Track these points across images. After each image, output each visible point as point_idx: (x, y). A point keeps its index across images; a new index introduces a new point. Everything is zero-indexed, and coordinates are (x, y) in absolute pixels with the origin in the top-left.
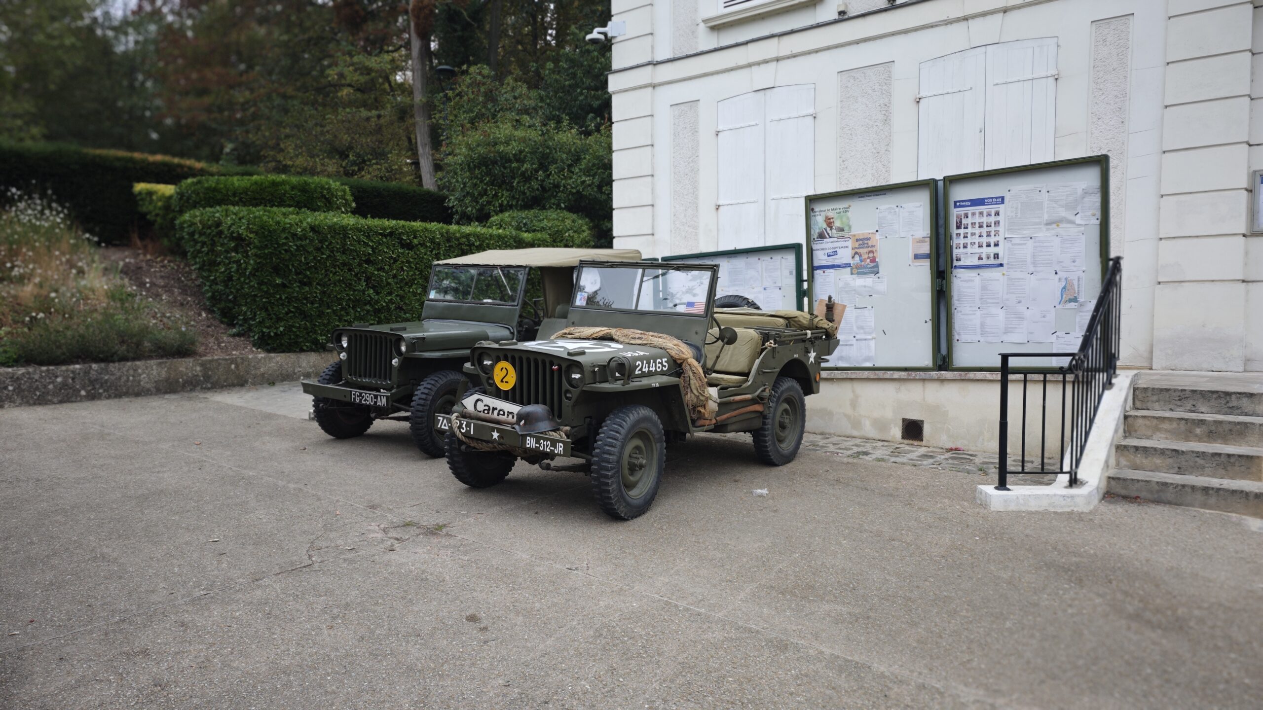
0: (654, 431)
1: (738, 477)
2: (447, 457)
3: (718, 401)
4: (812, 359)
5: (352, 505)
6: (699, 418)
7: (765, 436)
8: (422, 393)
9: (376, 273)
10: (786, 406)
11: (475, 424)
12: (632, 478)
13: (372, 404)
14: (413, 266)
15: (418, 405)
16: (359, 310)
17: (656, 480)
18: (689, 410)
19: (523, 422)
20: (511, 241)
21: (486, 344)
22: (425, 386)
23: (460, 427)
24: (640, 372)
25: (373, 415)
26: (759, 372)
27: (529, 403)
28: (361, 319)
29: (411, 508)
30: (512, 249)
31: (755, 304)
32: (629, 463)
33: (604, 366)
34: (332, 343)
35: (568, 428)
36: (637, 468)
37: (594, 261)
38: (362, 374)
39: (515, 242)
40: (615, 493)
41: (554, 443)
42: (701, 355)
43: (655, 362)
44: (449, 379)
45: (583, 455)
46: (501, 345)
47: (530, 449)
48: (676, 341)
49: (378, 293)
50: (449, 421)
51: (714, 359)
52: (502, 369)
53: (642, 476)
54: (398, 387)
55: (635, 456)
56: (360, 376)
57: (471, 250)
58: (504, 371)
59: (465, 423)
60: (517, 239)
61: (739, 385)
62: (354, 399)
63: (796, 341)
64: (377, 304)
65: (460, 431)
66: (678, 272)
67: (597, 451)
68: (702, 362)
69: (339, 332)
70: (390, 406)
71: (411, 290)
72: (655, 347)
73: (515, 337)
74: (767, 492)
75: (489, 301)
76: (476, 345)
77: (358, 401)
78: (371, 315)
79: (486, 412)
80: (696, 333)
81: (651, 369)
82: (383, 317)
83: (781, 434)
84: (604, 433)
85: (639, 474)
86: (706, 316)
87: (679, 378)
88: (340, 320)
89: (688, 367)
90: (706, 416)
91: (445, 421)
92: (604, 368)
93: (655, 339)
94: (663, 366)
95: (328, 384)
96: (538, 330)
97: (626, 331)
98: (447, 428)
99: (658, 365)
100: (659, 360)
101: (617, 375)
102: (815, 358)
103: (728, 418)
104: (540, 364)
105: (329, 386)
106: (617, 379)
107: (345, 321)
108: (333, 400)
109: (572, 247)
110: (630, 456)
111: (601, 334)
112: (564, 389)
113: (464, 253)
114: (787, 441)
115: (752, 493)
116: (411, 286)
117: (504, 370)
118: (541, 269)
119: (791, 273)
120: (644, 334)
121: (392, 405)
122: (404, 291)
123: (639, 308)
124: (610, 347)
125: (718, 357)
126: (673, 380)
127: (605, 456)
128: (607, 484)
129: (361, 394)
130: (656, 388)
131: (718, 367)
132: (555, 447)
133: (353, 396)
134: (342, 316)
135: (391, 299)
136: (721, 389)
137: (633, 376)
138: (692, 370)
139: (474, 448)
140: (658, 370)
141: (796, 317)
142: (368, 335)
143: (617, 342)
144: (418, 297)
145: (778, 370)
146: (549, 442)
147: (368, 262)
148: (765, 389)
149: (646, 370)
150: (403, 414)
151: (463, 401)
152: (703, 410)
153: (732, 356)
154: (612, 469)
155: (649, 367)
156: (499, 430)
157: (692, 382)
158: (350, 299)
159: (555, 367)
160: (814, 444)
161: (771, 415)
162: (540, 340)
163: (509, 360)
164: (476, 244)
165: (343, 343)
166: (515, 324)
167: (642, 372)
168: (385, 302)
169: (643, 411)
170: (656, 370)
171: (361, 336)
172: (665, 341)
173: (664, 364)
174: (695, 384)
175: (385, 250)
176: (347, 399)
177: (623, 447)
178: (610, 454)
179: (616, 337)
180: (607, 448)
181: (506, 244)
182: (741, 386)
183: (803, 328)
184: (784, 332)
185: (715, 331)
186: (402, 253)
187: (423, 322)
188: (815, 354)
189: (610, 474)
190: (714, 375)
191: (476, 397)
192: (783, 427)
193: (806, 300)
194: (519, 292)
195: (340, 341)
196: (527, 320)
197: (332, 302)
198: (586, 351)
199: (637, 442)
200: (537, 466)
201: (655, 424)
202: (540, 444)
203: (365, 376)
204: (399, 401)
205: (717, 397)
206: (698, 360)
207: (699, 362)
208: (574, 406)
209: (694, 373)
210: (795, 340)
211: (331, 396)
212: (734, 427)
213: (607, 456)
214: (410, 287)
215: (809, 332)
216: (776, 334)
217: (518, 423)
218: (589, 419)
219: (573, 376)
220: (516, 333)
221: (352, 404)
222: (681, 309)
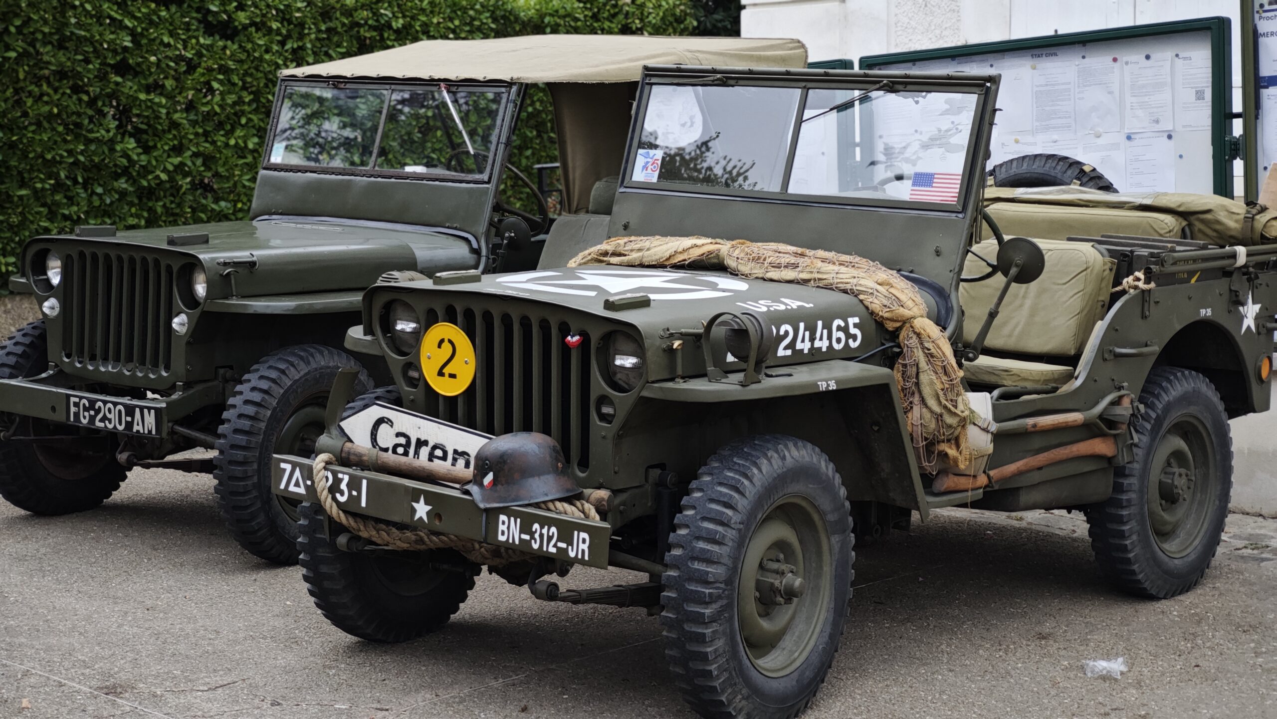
0: (825, 504)
1: (1047, 627)
2: (304, 564)
3: (994, 427)
4: (1249, 322)
5: (61, 685)
6: (943, 472)
7: (1121, 520)
8: (247, 402)
9: (142, 96)
10: (1179, 443)
11: (370, 482)
12: (765, 624)
13: (121, 428)
14: (235, 79)
15: (236, 431)
16: (99, 190)
17: (828, 630)
18: (916, 449)
19: (490, 477)
20: (485, 17)
21: (404, 279)
22: (254, 383)
23: (334, 489)
24: (789, 352)
25: (122, 457)
26: (1104, 353)
27: (508, 429)
28: (103, 212)
29: (210, 695)
30: (486, 37)
31: (1100, 177)
32: (759, 586)
33: (698, 337)
34: (23, 275)
35: (603, 494)
36: (780, 599)
37: (679, 70)
38: (98, 351)
39: (495, 20)
40: (722, 660)
41: (567, 531)
42: (949, 310)
43: (828, 326)
44: (314, 365)
45: (642, 562)
46: (438, 281)
47: (508, 547)
48: (884, 274)
49: (147, 150)
50: (308, 473)
51: (985, 317)
52: (442, 341)
53: (793, 618)
54: (188, 385)
55: (775, 566)
56: (93, 358)
57: (382, 39)
58: (447, 348)
59: (346, 478)
60: (499, 13)
61: (1050, 387)
62: (77, 415)
63: (1207, 275)
64: (144, 177)
65: (334, 499)
66: (893, 95)
67: (677, 552)
68: (950, 329)
69: (42, 246)
70: (164, 435)
71: (232, 142)
72: (829, 287)
73: (483, 260)
74: (1124, 668)
75: (420, 169)
76: (379, 283)
77: (85, 422)
78: (131, 204)
79: (400, 450)
80: (938, 253)
81: (817, 344)
82: (159, 210)
83: (1166, 516)
84: (694, 507)
85: (783, 616)
86: (964, 210)
87: (892, 368)
88: (52, 216)
89: (914, 341)
90: (962, 466)
91: (297, 473)
92: (694, 341)
93: (831, 267)
94: (849, 336)
95: (11, 376)
96: (543, 242)
97: (758, 248)
98: (302, 490)
99: (836, 334)
100: (838, 322)
101: (730, 358)
102: (1257, 318)
103: (1020, 473)
104: (535, 330)
105: (13, 382)
106: (729, 370)
107: (66, 218)
108: (25, 419)
109: (638, 32)
110: (761, 566)
111: (695, 254)
112: (593, 397)
113: (364, 48)
114: (1182, 534)
115: (1082, 668)
116: (232, 131)
117: (446, 345)
118: (554, 89)
119: (1200, 95)
120: (802, 255)
121: (172, 432)
122: (213, 143)
123: (792, 190)
124: (714, 287)
125: (992, 315)
126: (875, 372)
127: (696, 565)
128: (701, 639)
129: (92, 402)
130: (828, 393)
131: (993, 340)
132: (570, 543)
133: (73, 409)
134: (58, 204)
135: (182, 164)
136: (1002, 397)
137: (769, 362)
138: (924, 348)
139: (371, 542)
140: (837, 346)
141: (1208, 211)
142: (113, 254)
143: (734, 274)
144: (250, 159)
145: (1156, 349)
146: (553, 530)
147: (122, 68)
148: (1121, 398)
149: (804, 346)
150: (198, 454)
151: (343, 424)
152: (952, 452)
153: (1033, 313)
154: (712, 599)
155: (812, 339)
156: (430, 498)
157: (923, 378)
158: (76, 163)
159: (573, 339)
160: (1256, 543)
161: (1136, 466)
162: (545, 269)
163: (460, 319)
164: (394, 25)
165: (50, 274)
166: (482, 228)
167: (796, 352)
168: (165, 170)
169: (795, 453)
170: (830, 347)
171: (95, 257)
172: (855, 272)
173: (853, 331)
174: (932, 383)
175: (166, 39)
176: (59, 417)
177: (741, 544)
178: (709, 561)
179: (731, 263)
180: (701, 545)
181: (470, 24)
182: (1055, 390)
183: (1227, 238)
184: (1173, 250)
185: (988, 247)
186: (209, 48)
187: (254, 223)
188: (1257, 307)
189: (707, 612)
190: (984, 361)
191: (375, 412)
192: (1169, 497)
193: (1238, 166)
194: (493, 147)
195: (42, 269)
196: (512, 219)
197: (31, 171)
198: (652, 297)
199: (779, 531)
200: (525, 590)
201: (827, 486)
202: (532, 534)
203: (105, 359)
204: (187, 421)
205: (990, 416)
206: (941, 323)
207: (944, 328)
208: (619, 437)
209: (930, 356)
210: (1203, 271)
211: (20, 409)
212: (1036, 496)
213: (702, 567)
214: (229, 133)
215: (1241, 250)
216: (1152, 255)
217: (477, 479)
218: (658, 471)
219: (618, 362)
220: (484, 252)
221: (74, 429)
222: (903, 192)
